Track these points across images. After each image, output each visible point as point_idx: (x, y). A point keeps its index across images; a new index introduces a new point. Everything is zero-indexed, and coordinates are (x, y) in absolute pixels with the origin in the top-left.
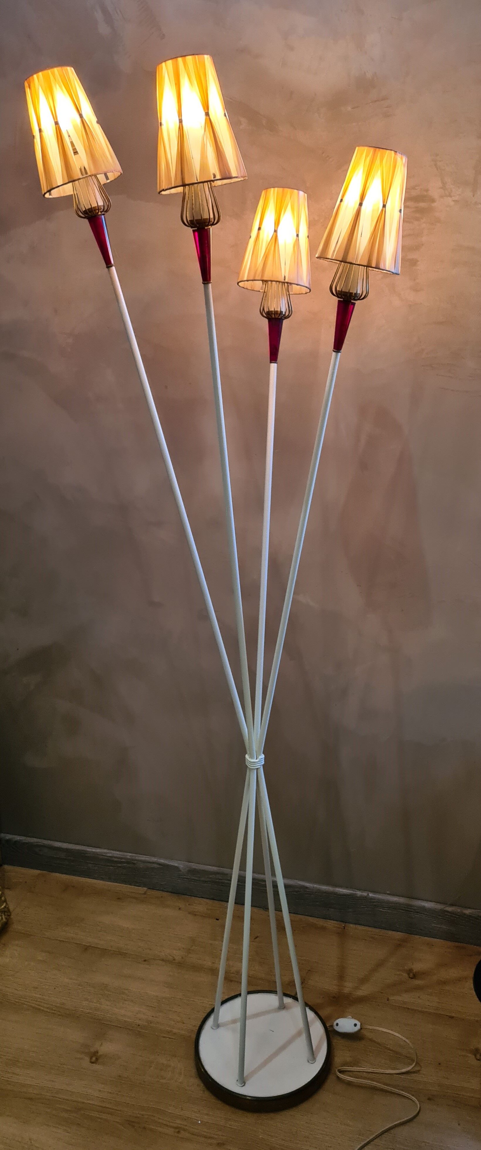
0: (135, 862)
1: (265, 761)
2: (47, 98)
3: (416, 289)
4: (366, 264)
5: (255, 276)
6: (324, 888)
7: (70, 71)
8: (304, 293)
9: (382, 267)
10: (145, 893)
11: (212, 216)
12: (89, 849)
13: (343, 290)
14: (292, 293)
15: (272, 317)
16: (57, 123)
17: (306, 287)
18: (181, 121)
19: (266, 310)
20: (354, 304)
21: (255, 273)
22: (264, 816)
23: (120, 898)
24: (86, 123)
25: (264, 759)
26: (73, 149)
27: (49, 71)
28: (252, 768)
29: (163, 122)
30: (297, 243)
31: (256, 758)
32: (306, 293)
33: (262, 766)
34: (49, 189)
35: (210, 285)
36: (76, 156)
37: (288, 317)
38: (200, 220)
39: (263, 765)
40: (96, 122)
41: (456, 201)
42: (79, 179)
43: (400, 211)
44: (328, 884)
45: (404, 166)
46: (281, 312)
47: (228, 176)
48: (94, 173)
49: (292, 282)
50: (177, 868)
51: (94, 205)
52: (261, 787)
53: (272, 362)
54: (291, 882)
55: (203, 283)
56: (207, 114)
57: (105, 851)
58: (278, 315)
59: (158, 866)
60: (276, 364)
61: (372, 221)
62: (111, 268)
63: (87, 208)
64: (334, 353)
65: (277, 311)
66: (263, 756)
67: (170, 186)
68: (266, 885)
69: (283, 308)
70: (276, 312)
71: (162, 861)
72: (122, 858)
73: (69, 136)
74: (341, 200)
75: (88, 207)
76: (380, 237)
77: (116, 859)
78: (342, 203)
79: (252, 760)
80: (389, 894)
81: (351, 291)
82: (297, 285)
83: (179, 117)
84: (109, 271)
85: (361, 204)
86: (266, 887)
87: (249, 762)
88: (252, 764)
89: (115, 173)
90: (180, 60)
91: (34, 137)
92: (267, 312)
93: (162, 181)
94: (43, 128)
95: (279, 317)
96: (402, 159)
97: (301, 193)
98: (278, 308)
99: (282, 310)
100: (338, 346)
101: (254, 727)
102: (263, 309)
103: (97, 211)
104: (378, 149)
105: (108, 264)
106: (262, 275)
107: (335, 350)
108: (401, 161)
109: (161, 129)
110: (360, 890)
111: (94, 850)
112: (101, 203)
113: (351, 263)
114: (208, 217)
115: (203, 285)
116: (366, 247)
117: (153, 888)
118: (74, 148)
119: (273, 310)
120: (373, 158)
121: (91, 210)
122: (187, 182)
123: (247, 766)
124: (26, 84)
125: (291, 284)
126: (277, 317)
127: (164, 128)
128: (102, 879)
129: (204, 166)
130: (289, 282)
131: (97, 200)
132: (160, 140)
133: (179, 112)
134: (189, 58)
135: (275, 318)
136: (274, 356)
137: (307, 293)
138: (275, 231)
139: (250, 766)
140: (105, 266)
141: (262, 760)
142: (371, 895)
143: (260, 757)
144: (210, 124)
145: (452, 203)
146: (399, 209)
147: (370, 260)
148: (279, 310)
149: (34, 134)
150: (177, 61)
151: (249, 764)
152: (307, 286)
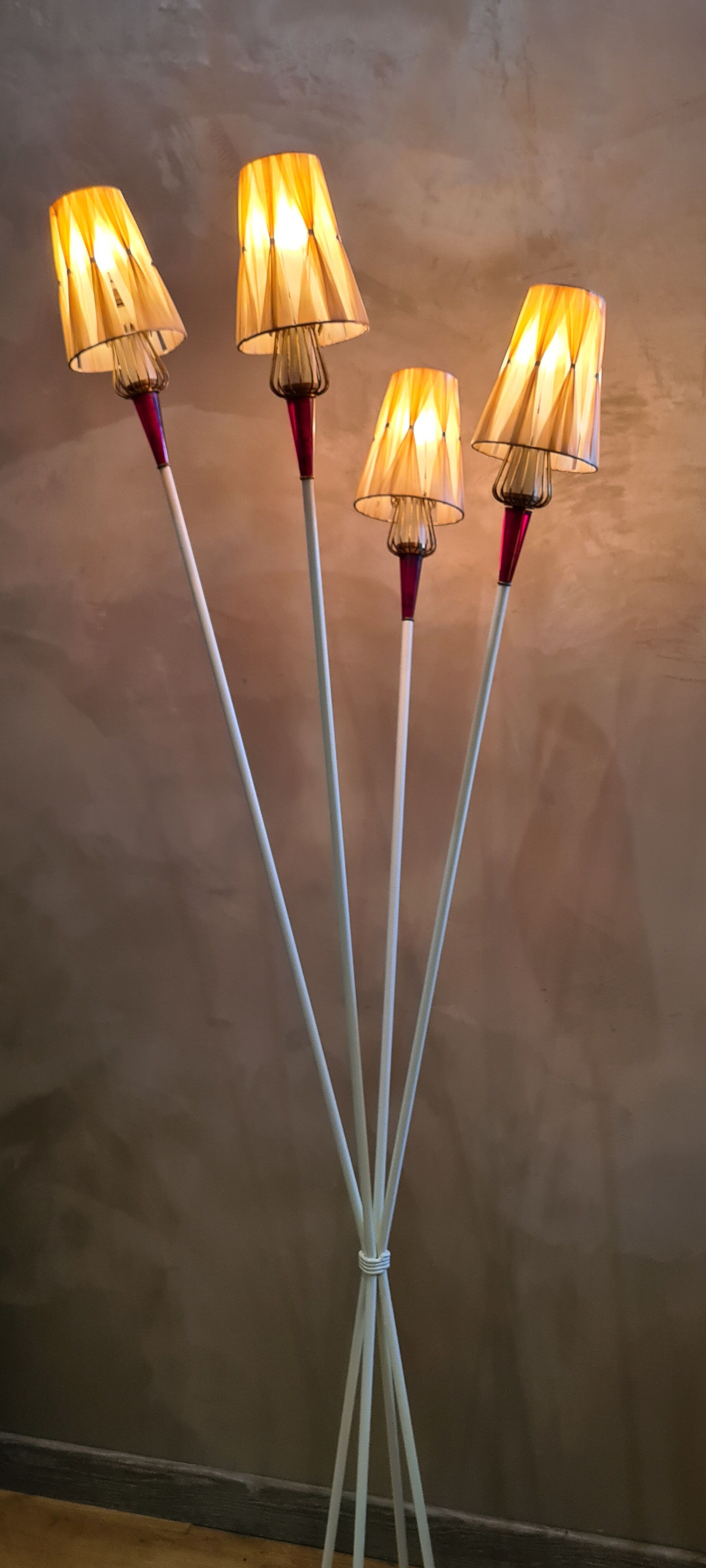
0: (173, 1475)
1: (391, 1263)
2: (81, 227)
3: (622, 530)
4: (546, 447)
5: (380, 489)
6: (492, 1522)
7: (117, 195)
8: (454, 521)
9: (570, 451)
10: (186, 1533)
11: (316, 381)
12: (94, 1452)
13: (513, 491)
14: (437, 524)
15: (405, 551)
16: (92, 260)
17: (457, 508)
18: (272, 241)
19: (397, 542)
20: (529, 514)
21: (381, 486)
22: (389, 1363)
23: (144, 1540)
24: (136, 262)
25: (388, 1258)
26: (117, 300)
27: (86, 192)
28: (369, 1272)
29: (248, 245)
30: (443, 443)
31: (375, 1255)
32: (457, 522)
33: (386, 1271)
34: (77, 352)
35: (312, 481)
36: (122, 308)
37: (432, 551)
38: (298, 384)
39: (388, 1270)
40: (150, 263)
41: (678, 404)
42: (120, 337)
43: (597, 376)
44: (497, 1515)
45: (601, 313)
46: (419, 545)
47: (340, 318)
48: (144, 328)
49: (437, 499)
50: (242, 1486)
51: (144, 377)
52: (384, 1307)
53: (406, 618)
54: (436, 1512)
55: (301, 479)
56: (311, 232)
57: (122, 1455)
58: (415, 549)
59: (212, 1483)
60: (411, 623)
61: (555, 387)
62: (165, 468)
63: (132, 382)
64: (499, 588)
65: (413, 543)
66: (387, 1253)
67: (255, 333)
68: (393, 1517)
69: (422, 538)
70: (411, 545)
71: (218, 1473)
72: (149, 1469)
73: (111, 281)
74: (509, 361)
75: (135, 380)
76: (567, 410)
77: (139, 1470)
78: (509, 365)
79: (370, 1260)
80: (603, 1534)
81: (524, 493)
82: (444, 503)
83: (270, 235)
84: (162, 473)
85: (538, 363)
86: (393, 1521)
87: (365, 1262)
88: (370, 1267)
89: (175, 332)
90: (273, 158)
91: (59, 283)
92: (399, 545)
93: (244, 329)
94: (72, 269)
95: (417, 552)
96: (597, 301)
97: (450, 377)
98: (414, 538)
99: (420, 542)
100: (506, 576)
101: (373, 1200)
102: (393, 542)
103: (147, 386)
104: (561, 287)
105: (161, 462)
106: (391, 489)
107: (501, 582)
108: (597, 306)
109: (244, 254)
110: (552, 1526)
111: (104, 1454)
112: (153, 376)
113: (524, 446)
114: (310, 381)
115: (301, 481)
116: (546, 423)
117: (200, 1523)
118: (117, 298)
119: (407, 541)
120: (555, 301)
121: (139, 384)
122: (279, 325)
123: (361, 1270)
124: (52, 210)
125: (436, 501)
126: (413, 551)
127: (248, 254)
128: (117, 1507)
129: (305, 302)
130: (432, 497)
131: (149, 372)
132: (242, 272)
133: (270, 228)
134: (287, 157)
135: (411, 554)
136: (408, 611)
137: (460, 520)
138: (411, 427)
139: (366, 1269)
140: (156, 465)
141: (386, 1259)
142: (572, 1535)
143: (383, 1254)
144: (314, 244)
145: (672, 407)
146: (595, 374)
147: (552, 441)
148: (416, 541)
149: (60, 279)
150: (269, 161)
151: (364, 1266)
152: (460, 507)
